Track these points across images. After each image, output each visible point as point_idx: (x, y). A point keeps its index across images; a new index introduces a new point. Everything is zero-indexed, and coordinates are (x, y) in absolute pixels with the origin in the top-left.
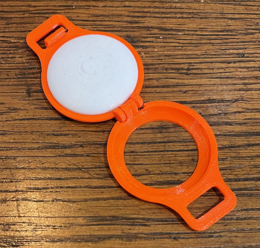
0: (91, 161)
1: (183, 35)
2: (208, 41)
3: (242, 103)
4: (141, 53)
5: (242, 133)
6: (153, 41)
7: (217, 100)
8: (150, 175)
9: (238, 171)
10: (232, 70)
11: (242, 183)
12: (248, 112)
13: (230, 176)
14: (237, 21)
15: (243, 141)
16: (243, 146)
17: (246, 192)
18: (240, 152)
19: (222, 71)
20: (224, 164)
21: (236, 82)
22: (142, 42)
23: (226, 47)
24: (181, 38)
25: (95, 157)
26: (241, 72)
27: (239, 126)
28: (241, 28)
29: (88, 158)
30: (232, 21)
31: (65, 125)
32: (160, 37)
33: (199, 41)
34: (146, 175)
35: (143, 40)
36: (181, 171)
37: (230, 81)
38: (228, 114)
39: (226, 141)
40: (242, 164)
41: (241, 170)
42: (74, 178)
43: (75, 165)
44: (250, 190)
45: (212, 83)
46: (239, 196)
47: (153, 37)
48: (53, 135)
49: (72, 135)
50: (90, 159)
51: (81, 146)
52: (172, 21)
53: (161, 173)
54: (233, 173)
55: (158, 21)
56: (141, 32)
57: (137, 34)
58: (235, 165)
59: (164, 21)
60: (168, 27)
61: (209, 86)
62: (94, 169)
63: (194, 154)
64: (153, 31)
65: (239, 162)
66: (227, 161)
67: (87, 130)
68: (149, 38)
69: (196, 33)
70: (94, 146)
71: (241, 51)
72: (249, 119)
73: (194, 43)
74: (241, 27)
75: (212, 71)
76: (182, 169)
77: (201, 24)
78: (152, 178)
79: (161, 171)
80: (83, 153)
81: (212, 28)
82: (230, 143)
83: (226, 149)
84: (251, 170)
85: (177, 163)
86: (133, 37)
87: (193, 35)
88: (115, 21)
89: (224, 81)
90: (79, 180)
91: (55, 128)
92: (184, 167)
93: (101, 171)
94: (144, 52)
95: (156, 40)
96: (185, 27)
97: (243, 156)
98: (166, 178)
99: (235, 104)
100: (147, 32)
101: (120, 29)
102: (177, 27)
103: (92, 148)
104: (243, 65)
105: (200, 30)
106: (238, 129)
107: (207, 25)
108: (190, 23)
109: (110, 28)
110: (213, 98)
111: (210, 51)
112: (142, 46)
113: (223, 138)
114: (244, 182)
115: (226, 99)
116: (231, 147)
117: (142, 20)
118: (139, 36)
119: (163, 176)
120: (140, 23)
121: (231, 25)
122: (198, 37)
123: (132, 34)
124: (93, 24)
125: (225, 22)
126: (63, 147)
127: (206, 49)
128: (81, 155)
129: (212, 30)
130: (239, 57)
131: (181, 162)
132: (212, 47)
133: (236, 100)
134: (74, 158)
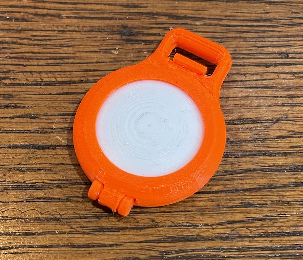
0: (73, 207)
1: (202, 25)
2: (238, 35)
3: (286, 123)
4: (142, 51)
5: (286, 166)
6: (159, 34)
7: (251, 120)
8: (158, 228)
9: (282, 222)
10: (272, 76)
11: (287, 238)
12: (295, 137)
13: (271, 228)
14: (277, 6)
15: (288, 178)
16: (288, 186)
17: (294, 251)
18: (285, 194)
19: (259, 77)
20: (262, 212)
21: (277, 94)
22: (144, 35)
23: (264, 43)
24: (199, 30)
25: (79, 201)
26: (284, 79)
27: (283, 158)
28: (283, 17)
29: (69, 203)
30: (271, 6)
31: (34, 155)
32: (169, 28)
33: (225, 35)
34: (153, 227)
35: (146, 31)
36: (201, 223)
37: (269, 92)
38: (267, 140)
39: (265, 179)
40: (286, 212)
41: (286, 220)
42: (49, 233)
43: (50, 214)
44: (298, 249)
45: (244, 95)
46: (284, 257)
47: (159, 28)
48: (18, 170)
49: (45, 169)
50: (71, 205)
51: (59, 186)
52: (186, 5)
53: (173, 224)
54: (276, 225)
55: (167, 5)
56: (142, 20)
57: (136, 23)
58: (277, 214)
59: (175, 5)
60: (181, 13)
61: (241, 100)
62: (77, 220)
63: (220, 198)
64: (160, 19)
65: (283, 208)
66: (267, 207)
67: (66, 163)
68: (154, 29)
69: (221, 23)
70: (77, 186)
71: (284, 49)
72: (296, 147)
73: (218, 36)
74: (284, 15)
75: (243, 78)
76: (203, 220)
77: (227, 10)
78: (161, 233)
79: (173, 223)
80: (61, 196)
81: (243, 16)
82: (270, 181)
83: (265, 190)
84: (300, 220)
85: (195, 211)
86: (130, 28)
87: (216, 25)
88: (105, 4)
89: (261, 92)
90: (56, 236)
91: (20, 159)
92: (206, 216)
93: (88, 222)
94: (147, 50)
95: (164, 31)
96: (205, 14)
97: (289, 199)
98: (180, 231)
99: (276, 126)
100: (151, 20)
101: (113, 16)
102: (193, 14)
103: (74, 189)
104: (286, 69)
105: (227, 18)
106: (280, 161)
107: (235, 11)
108: (212, 8)
109: (97, 13)
110: (246, 117)
111: (241, 49)
112: (144, 41)
113: (259, 175)
114: (290, 237)
115: (264, 119)
116: (271, 187)
117: (144, 4)
118: (140, 26)
119: (177, 230)
120: (141, 7)
121: (270, 11)
122: (223, 28)
123: (129, 23)
124: (73, 8)
125: (260, 8)
126: (32, 187)
127: (234, 46)
128: (59, 199)
129: (242, 18)
130: (281, 58)
131: (202, 209)
132: (244, 43)
133: (279, 120)
134: (49, 204)
